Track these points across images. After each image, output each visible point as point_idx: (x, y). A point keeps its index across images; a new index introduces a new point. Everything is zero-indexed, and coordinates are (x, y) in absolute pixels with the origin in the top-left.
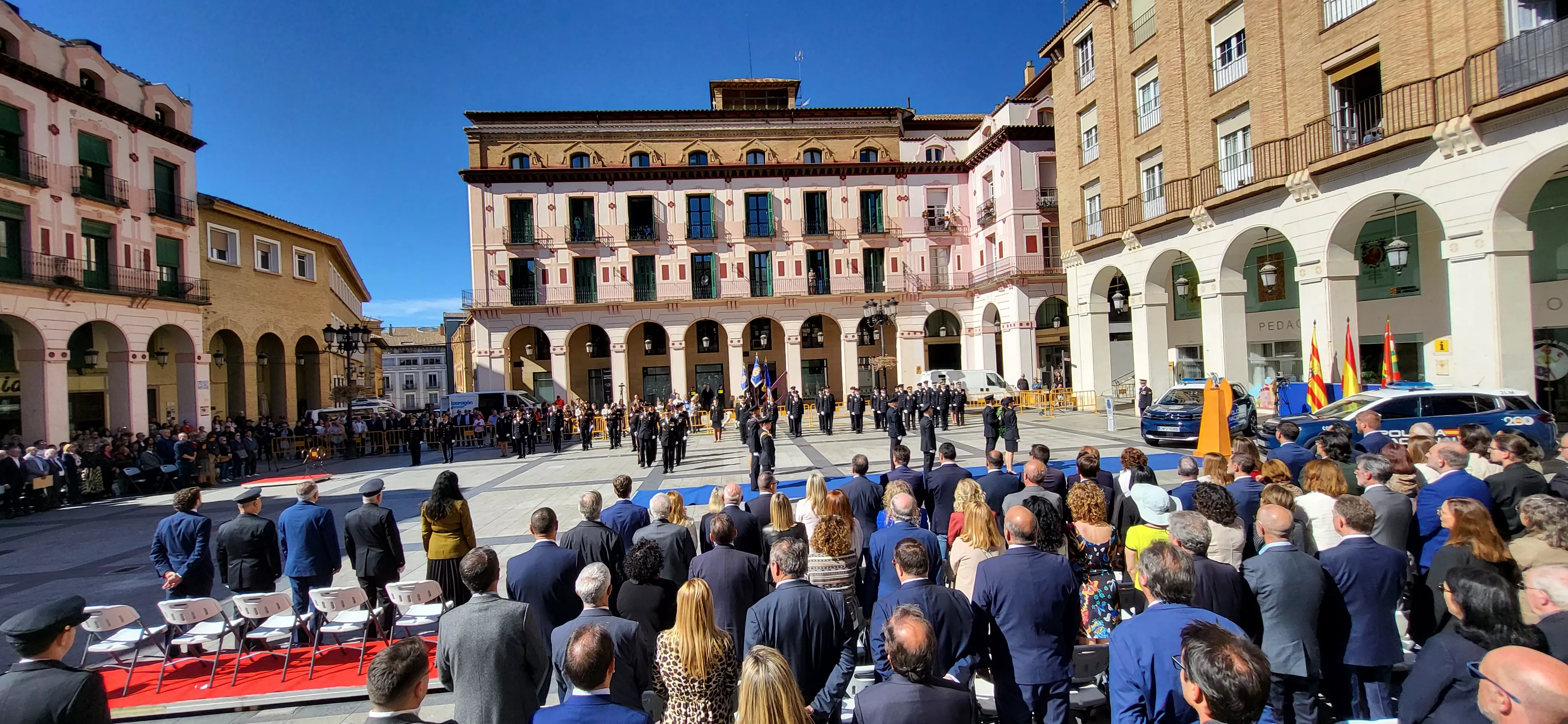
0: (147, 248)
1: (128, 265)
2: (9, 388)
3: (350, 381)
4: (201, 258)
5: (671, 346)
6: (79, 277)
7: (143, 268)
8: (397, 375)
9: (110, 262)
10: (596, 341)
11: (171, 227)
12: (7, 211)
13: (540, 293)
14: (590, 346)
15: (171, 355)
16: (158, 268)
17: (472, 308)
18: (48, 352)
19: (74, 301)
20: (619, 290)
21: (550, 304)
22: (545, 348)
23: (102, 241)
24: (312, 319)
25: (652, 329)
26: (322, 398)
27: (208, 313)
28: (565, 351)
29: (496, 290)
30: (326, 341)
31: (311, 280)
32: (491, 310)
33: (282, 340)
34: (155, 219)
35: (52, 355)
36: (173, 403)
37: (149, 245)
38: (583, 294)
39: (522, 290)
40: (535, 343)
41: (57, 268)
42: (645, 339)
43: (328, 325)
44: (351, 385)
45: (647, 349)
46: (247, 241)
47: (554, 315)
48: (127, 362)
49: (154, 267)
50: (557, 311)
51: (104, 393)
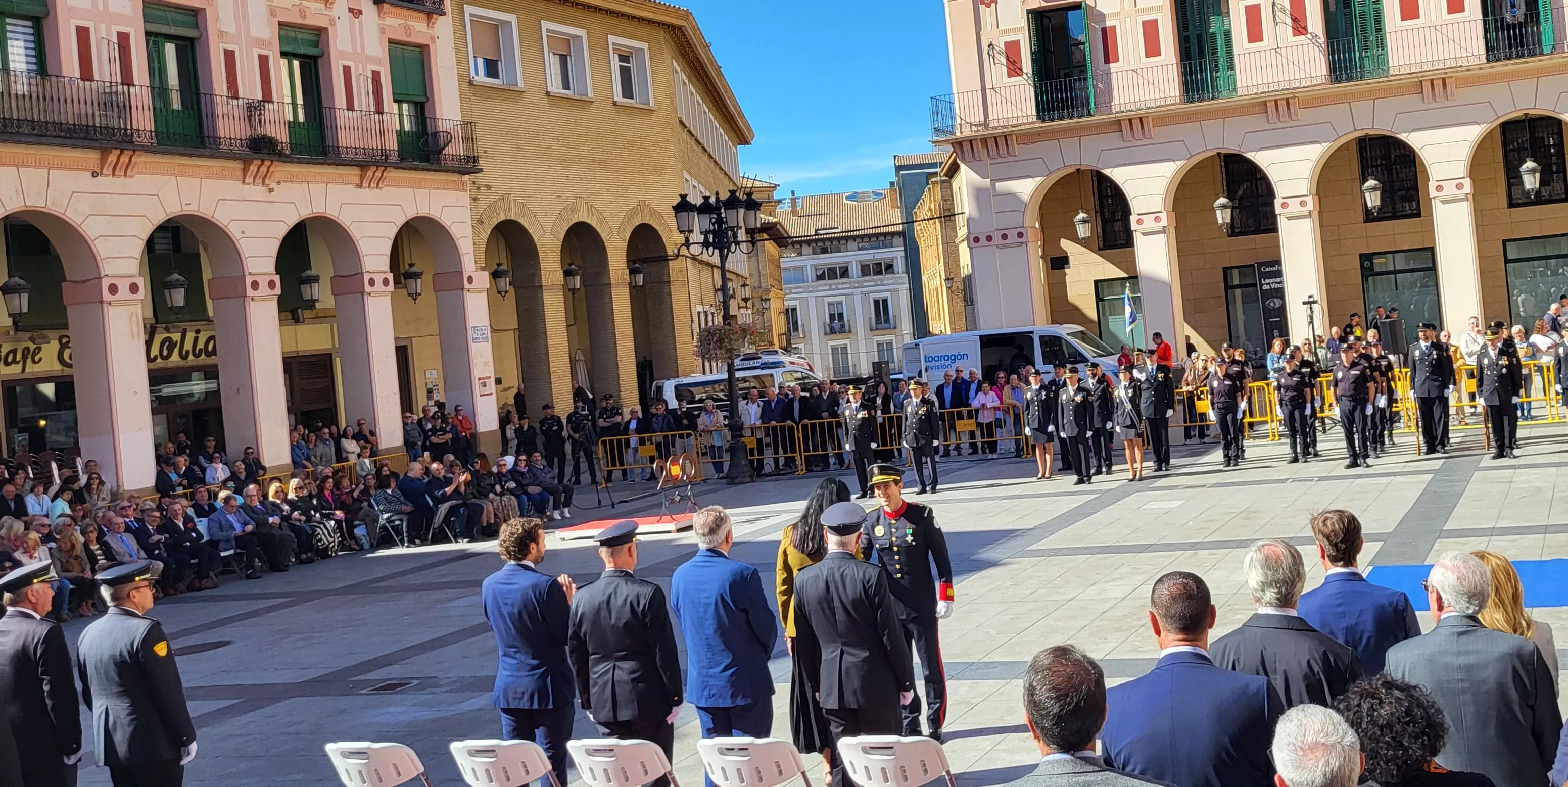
0: (376, 68)
1: (350, 107)
2: (200, 350)
3: (727, 317)
4: (461, 78)
5: (1433, 193)
6: (281, 135)
7: (372, 108)
8: (812, 302)
9: (325, 103)
10: (1240, 193)
11: (409, 23)
12: (175, 23)
13: (1100, 85)
14: (1224, 206)
15: (427, 277)
16: (396, 105)
17: (953, 137)
18: (249, 280)
19: (279, 183)
20: (1290, 58)
21: (1122, 112)
22: (1118, 220)
23: (310, 64)
24: (656, 182)
25: (1378, 153)
26: (679, 355)
27: (479, 188)
28: (1166, 224)
29: (1003, 89)
30: (681, 232)
31: (646, 107)
32: (995, 138)
33: (603, 236)
34: (385, 10)
35: (255, 285)
36: (435, 372)
37: (379, 61)
38: (1202, 79)
39: (1061, 82)
40: (1098, 208)
41: (250, 121)
42: (1364, 180)
43: (681, 196)
44: (729, 324)
45: (1369, 205)
46: (531, 35)
47: (1133, 136)
48: (362, 294)
49: (390, 105)
50: (1142, 127)
51: (333, 356)
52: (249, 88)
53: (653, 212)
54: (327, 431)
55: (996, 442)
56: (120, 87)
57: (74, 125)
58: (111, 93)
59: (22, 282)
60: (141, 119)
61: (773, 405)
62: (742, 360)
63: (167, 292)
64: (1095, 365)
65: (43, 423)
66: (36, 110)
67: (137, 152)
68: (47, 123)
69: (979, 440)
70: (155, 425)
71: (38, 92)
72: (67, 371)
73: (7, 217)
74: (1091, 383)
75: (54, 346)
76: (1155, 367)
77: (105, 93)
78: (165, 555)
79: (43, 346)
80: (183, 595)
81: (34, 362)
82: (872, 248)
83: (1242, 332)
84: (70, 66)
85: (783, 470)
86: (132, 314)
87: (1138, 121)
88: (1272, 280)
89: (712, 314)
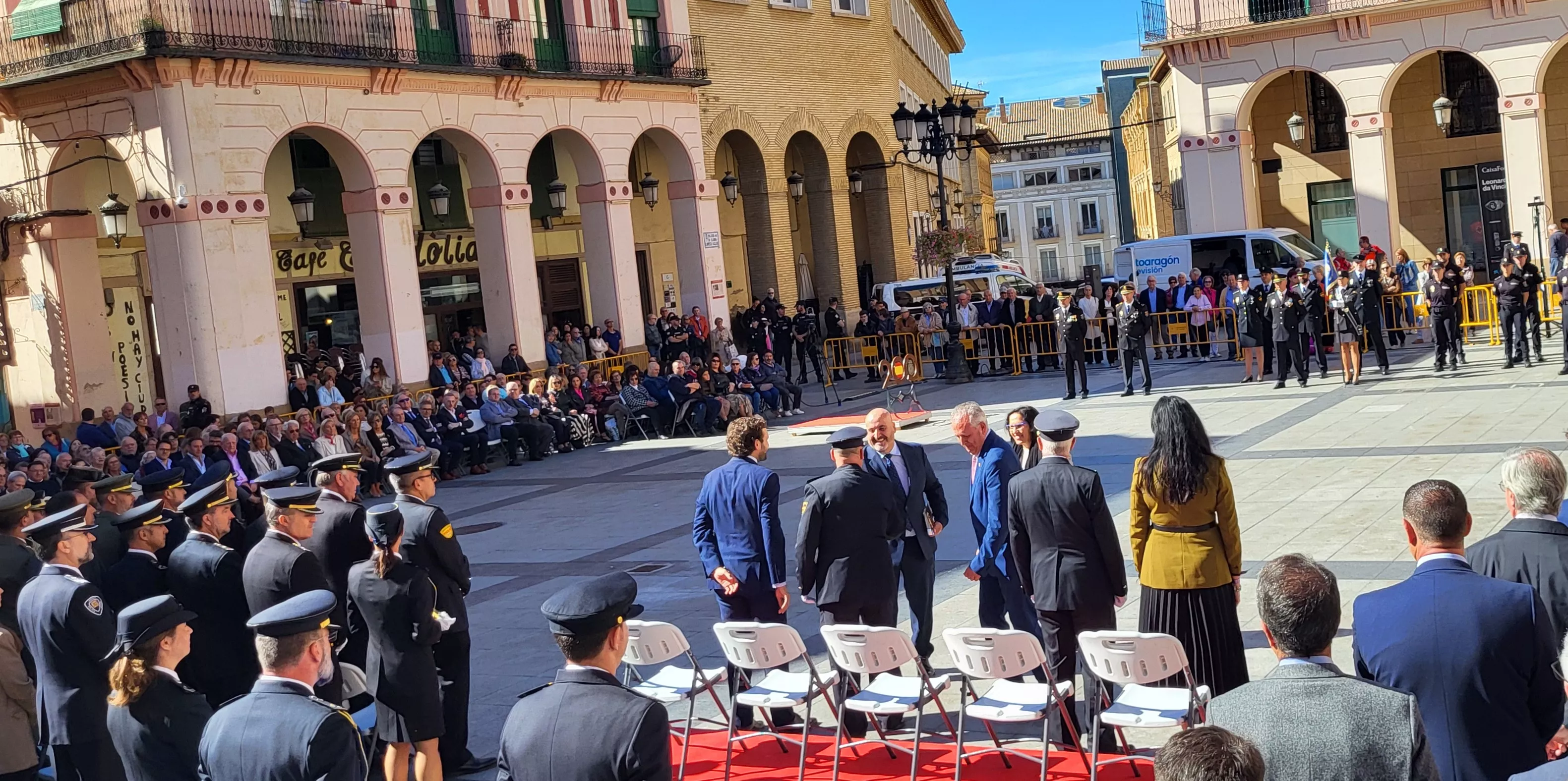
1: (589, 24)
2: (463, 255)
3: (943, 223)
6: (528, 52)
7: (609, 25)
8: (1021, 207)
9: (566, 21)
10: (1460, 92)
14: (1444, 106)
15: (662, 186)
16: (630, 21)
17: (1164, 41)
18: (504, 190)
19: (527, 98)
21: (1338, 11)
22: (1331, 122)
24: (873, 93)
26: (897, 259)
27: (707, 100)
28: (1382, 126)
30: (899, 139)
31: (863, 17)
32: (1207, 41)
33: (823, 145)
35: (509, 194)
36: (670, 276)
40: (1311, 110)
41: (500, 39)
43: (900, 104)
44: (946, 229)
47: (1349, 36)
48: (605, 201)
49: (625, 22)
50: (1359, 26)
51: (580, 260)
52: (499, 8)
53: (870, 120)
54: (577, 330)
55: (1208, 344)
56: (385, 9)
57: (347, 46)
58: (377, 15)
59: (308, 193)
60: (404, 39)
61: (989, 308)
62: (957, 264)
63: (432, 201)
64: (1306, 271)
65: (329, 321)
66: (313, 31)
67: (402, 71)
68: (323, 44)
69: (1188, 344)
70: (426, 323)
71: (314, 16)
72: (349, 275)
73: (292, 133)
74: (1302, 288)
75: (336, 251)
76: (1363, 273)
77: (372, 15)
78: (440, 443)
79: (327, 251)
80: (458, 480)
81: (320, 266)
82: (1079, 154)
83: (1459, 235)
85: (999, 370)
86: (403, 222)
87: (1355, 19)
88: (1494, 182)
89: (928, 219)
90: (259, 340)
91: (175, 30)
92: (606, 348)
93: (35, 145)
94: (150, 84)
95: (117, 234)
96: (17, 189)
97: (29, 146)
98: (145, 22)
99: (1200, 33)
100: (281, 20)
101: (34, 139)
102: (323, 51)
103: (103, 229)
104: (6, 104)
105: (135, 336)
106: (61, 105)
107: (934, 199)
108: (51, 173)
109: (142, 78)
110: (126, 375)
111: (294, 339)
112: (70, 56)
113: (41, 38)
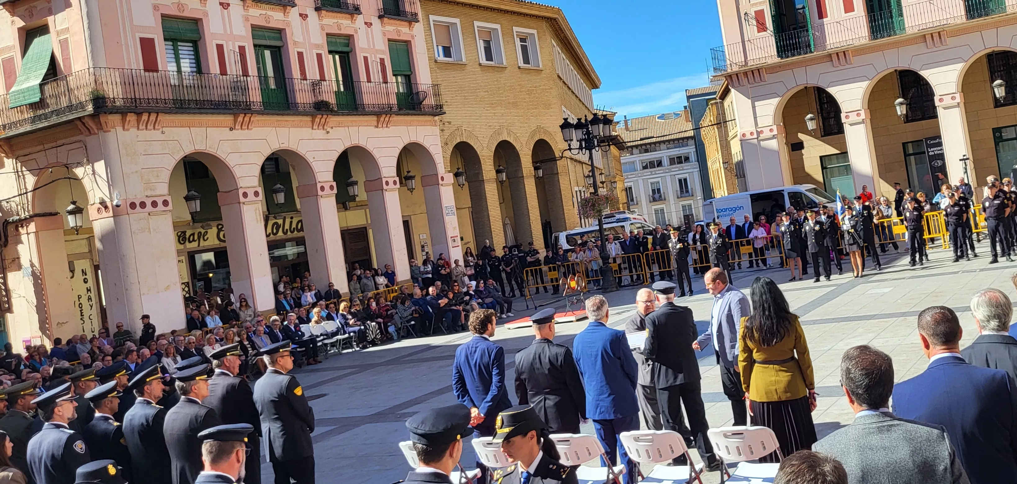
0: (382, 57)
1: (369, 81)
2: (294, 228)
4: (430, 59)
6: (332, 99)
7: (381, 80)
8: (642, 183)
9: (355, 79)
10: (910, 95)
11: (399, 28)
12: (270, 38)
13: (817, 34)
14: (901, 104)
15: (418, 178)
16: (394, 77)
17: (726, 72)
18: (319, 186)
19: (332, 128)
20: (939, 6)
21: (832, 49)
22: (832, 118)
23: (345, 57)
24: (547, 114)
25: (1001, 63)
26: (566, 218)
27: (444, 124)
28: (864, 118)
29: (755, 40)
30: (566, 141)
31: (538, 68)
32: (752, 71)
33: (517, 148)
34: (385, 22)
35: (322, 188)
36: (425, 235)
37: (383, 52)
38: (882, 24)
39: (791, 33)
40: (819, 110)
41: (314, 92)
42: (993, 81)
43: (564, 119)
44: (598, 195)
45: (998, 96)
46: (469, 30)
47: (840, 63)
48: (382, 190)
49: (391, 78)
50: (845, 57)
51: (368, 228)
52: (313, 73)
53: (546, 132)
54: (367, 272)
55: (766, 259)
56: (242, 78)
57: (219, 101)
58: (237, 81)
59: (196, 194)
60: (254, 95)
61: (628, 243)
62: (605, 218)
63: (274, 195)
64: (825, 208)
65: (211, 275)
66: (197, 93)
67: (253, 115)
68: (204, 101)
69: (754, 258)
70: (272, 273)
71: (198, 84)
72: (223, 245)
73: (185, 157)
74: (823, 218)
75: (215, 230)
76: (861, 207)
77: (234, 82)
79: (209, 231)
81: (204, 240)
82: (675, 148)
83: (916, 183)
84: (214, 68)
85: (636, 282)
86: (256, 209)
87: (843, 53)
88: (935, 149)
89: (584, 192)
90: (168, 288)
91: (111, 96)
92: (386, 282)
93: (25, 173)
94: (96, 132)
95: (76, 226)
96: (13, 201)
97: (20, 174)
98: (92, 93)
99: (748, 66)
100: (177, 87)
101: (24, 169)
102: (204, 105)
103: (68, 222)
104: (6, 148)
105: (89, 290)
106: (41, 147)
107: (588, 179)
108: (35, 190)
109: (91, 128)
110: (83, 316)
111: (189, 287)
112: (46, 117)
113: (28, 106)
